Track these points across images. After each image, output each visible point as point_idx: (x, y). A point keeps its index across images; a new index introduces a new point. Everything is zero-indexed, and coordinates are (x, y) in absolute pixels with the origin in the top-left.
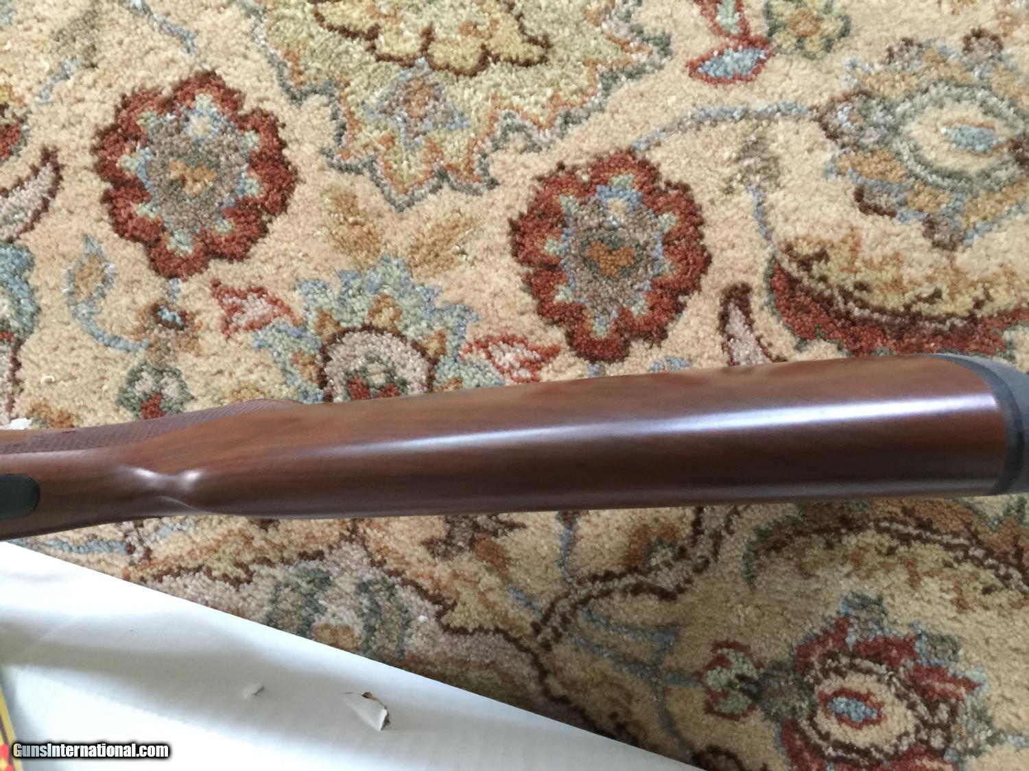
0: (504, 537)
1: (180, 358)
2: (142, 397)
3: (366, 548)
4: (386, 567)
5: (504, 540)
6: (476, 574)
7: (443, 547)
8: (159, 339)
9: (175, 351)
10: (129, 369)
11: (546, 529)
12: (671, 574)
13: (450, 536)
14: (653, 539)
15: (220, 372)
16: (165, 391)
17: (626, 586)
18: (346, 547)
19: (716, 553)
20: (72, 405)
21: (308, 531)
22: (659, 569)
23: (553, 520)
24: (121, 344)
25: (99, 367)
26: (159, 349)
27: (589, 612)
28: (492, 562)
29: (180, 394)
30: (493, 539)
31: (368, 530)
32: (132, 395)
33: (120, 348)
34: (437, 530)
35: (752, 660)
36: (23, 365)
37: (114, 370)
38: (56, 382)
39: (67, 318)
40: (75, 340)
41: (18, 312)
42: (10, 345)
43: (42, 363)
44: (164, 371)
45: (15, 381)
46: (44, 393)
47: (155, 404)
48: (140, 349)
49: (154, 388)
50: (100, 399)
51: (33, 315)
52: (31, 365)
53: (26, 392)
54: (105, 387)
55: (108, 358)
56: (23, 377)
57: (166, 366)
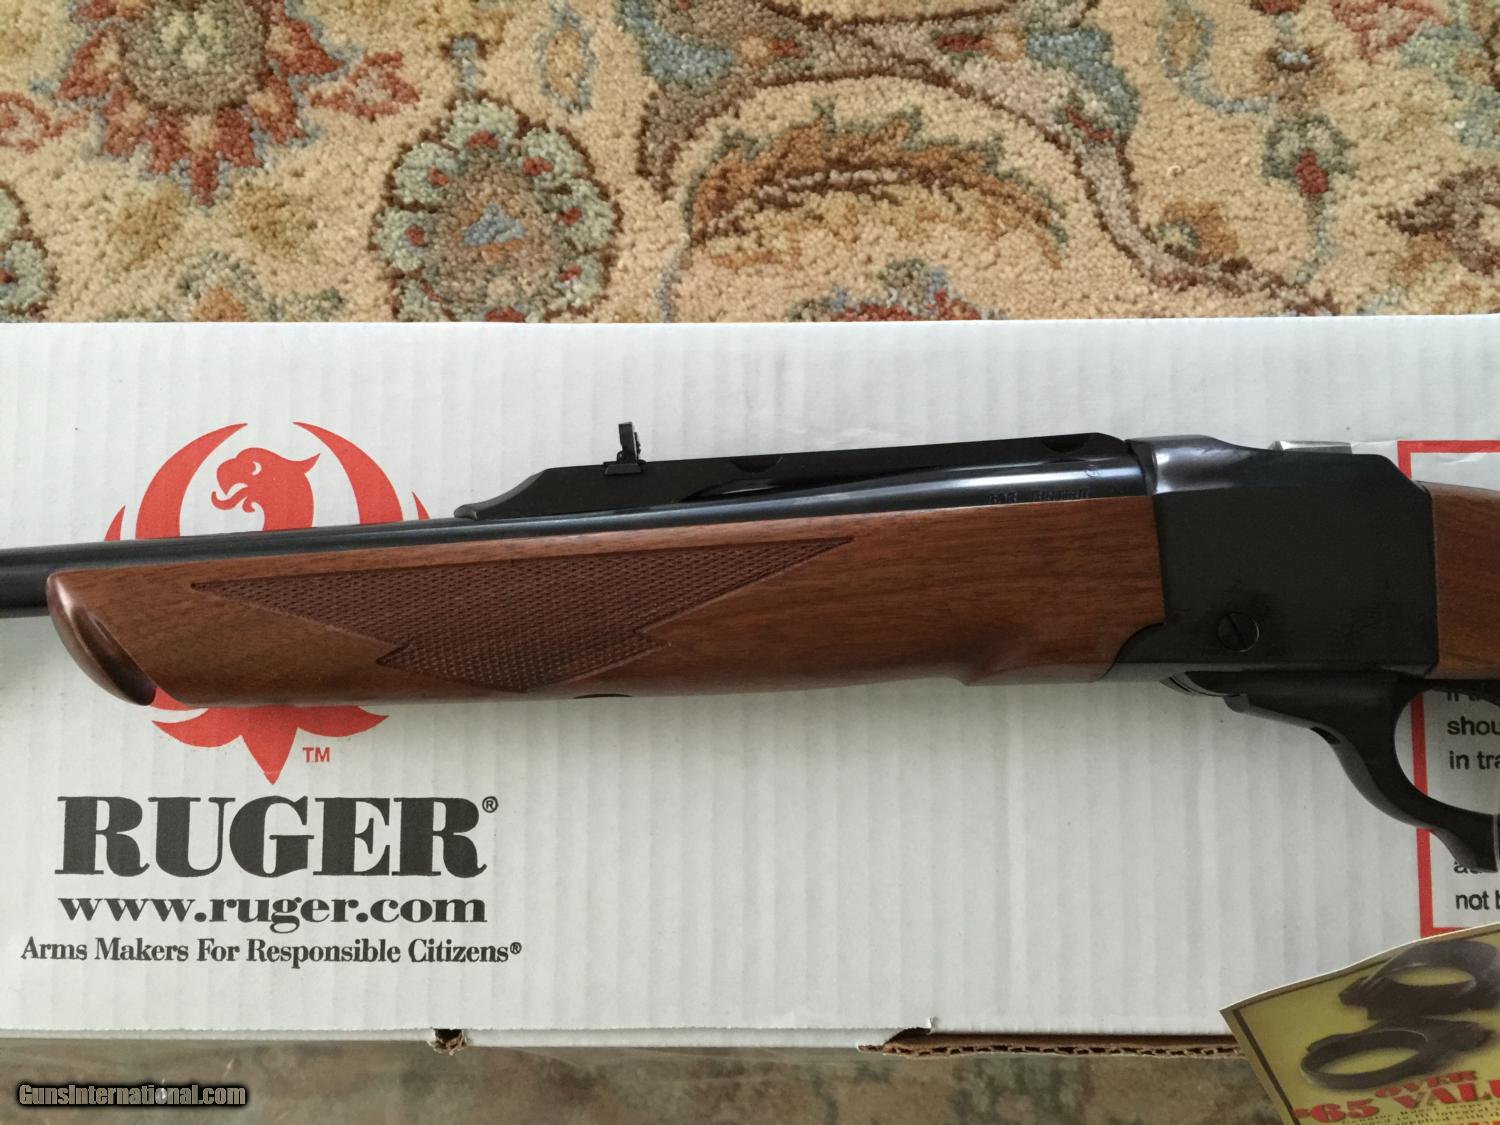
1: (1323, 101)
2: (1292, 158)
8: (1290, 87)
9: (1312, 94)
10: (1265, 131)
15: (1374, 105)
16: (1316, 145)
20: (1212, 192)
24: (1247, 104)
25: (1230, 139)
26: (1293, 99)
29: (1335, 143)
32: (1279, 160)
33: (1246, 111)
36: (1136, 163)
37: (1248, 137)
38: (1183, 172)
39: (1173, 94)
40: (1189, 115)
41: (1112, 103)
42: (1113, 145)
43: (1159, 154)
44: (1308, 122)
45: (1132, 186)
46: (1172, 190)
47: (1310, 164)
48: (1271, 105)
49: (1303, 145)
50: (1242, 176)
51: (1131, 101)
52: (1146, 160)
53: (1150, 193)
54: (1244, 160)
55: (1236, 126)
56: (1140, 178)
57: (1309, 115)
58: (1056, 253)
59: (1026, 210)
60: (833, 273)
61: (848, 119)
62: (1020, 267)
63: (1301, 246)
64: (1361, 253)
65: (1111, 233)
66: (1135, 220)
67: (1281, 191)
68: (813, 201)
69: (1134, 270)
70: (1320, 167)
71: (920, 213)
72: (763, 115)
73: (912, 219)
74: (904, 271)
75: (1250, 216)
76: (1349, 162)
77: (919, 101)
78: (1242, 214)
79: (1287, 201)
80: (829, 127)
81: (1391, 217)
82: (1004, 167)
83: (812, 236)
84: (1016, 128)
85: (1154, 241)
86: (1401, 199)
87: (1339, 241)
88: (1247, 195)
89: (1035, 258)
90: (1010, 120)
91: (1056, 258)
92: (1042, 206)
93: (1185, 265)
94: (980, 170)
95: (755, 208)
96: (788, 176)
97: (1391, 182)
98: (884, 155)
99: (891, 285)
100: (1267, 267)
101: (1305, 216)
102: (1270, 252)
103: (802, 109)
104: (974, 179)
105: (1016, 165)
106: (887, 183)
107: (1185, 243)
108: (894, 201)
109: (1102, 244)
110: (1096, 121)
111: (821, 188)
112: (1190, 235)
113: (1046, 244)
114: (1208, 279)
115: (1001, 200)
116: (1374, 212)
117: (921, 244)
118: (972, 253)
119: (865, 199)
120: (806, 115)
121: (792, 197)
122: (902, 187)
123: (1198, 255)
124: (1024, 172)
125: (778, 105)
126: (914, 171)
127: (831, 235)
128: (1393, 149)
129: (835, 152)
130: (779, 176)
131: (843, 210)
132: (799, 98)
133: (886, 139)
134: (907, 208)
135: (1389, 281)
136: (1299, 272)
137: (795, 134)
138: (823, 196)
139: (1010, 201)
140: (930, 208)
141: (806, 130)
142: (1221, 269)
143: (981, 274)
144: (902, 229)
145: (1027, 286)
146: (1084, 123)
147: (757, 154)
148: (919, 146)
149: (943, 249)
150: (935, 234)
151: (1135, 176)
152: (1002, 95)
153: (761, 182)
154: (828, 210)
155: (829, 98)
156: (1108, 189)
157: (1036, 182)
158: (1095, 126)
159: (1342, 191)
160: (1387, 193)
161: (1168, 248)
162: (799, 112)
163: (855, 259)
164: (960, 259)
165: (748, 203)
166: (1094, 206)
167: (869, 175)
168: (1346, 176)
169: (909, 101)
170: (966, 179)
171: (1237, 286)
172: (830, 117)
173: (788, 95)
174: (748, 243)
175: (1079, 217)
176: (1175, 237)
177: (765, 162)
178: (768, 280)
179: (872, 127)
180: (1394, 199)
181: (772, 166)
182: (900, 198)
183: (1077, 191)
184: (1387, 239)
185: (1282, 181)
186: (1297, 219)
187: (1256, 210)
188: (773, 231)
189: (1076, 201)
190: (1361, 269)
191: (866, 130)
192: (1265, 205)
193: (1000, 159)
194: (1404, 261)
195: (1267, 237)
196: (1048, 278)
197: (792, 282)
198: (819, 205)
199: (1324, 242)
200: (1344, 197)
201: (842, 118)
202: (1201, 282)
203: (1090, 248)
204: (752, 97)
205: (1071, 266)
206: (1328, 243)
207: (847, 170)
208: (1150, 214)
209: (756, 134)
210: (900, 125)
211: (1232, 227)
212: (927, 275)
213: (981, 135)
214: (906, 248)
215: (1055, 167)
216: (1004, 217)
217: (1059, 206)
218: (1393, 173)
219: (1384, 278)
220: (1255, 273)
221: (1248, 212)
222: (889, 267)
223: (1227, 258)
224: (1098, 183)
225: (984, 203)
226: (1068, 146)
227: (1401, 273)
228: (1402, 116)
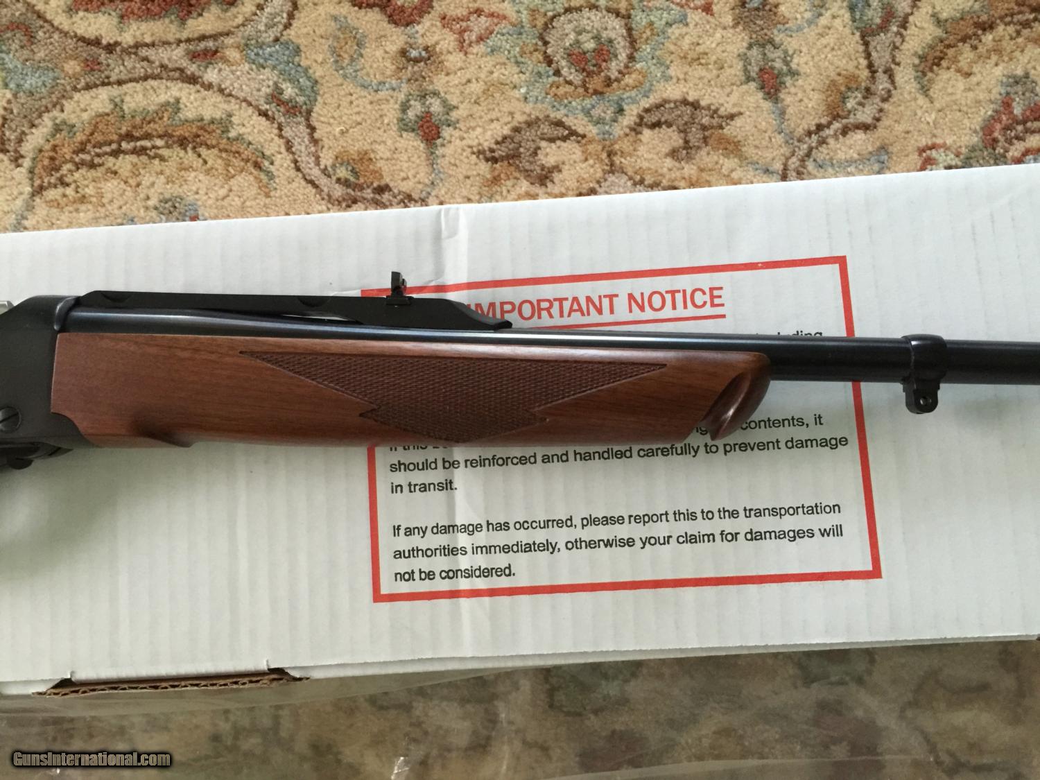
0: (729, 127)
1: (435, 81)
2: (416, 119)
3: (626, 174)
4: (646, 183)
5: (729, 130)
6: (717, 163)
7: (684, 152)
8: (415, 73)
9: (429, 77)
10: (399, 102)
11: (758, 109)
12: (865, 110)
13: (686, 142)
14: (843, 89)
15: (469, 81)
16: (432, 109)
17: (836, 131)
18: (611, 178)
19: (893, 82)
20: (366, 143)
21: (576, 176)
22: (856, 110)
23: (762, 101)
24: (387, 85)
25: (376, 108)
26: (417, 80)
27: (815, 160)
28: (726, 149)
29: (444, 107)
30: (720, 131)
31: (623, 160)
32: (407, 120)
33: (387, 90)
34: (675, 141)
35: (952, 152)
36: (317, 127)
37: (388, 107)
38: (347, 131)
39: (340, 81)
40: (351, 95)
41: (301, 90)
42: (302, 116)
43: (332, 121)
44: (426, 94)
45: (315, 142)
46: (340, 143)
47: (428, 121)
48: (402, 85)
49: (423, 110)
50: (385, 131)
51: (312, 87)
52: (323, 125)
53: (326, 146)
54: (386, 121)
55: (380, 100)
56: (320, 137)
57: (427, 90)
58: (267, 187)
59: (247, 161)
60: (124, 208)
61: (132, 108)
62: (245, 197)
63: (422, 174)
64: (461, 177)
65: (302, 172)
66: (318, 164)
67: (409, 140)
68: (110, 162)
69: (318, 196)
70: (434, 124)
71: (179, 166)
72: (78, 109)
73: (174, 170)
74: (170, 203)
75: (390, 156)
76: (453, 119)
77: (177, 94)
78: (385, 157)
79: (413, 146)
80: (121, 113)
81: (480, 153)
82: (232, 134)
83: (109, 185)
84: (240, 108)
85: (329, 176)
86: (486, 140)
87: (446, 170)
88: (388, 144)
89: (254, 191)
90: (237, 103)
91: (267, 190)
92: (258, 157)
93: (350, 191)
94: (218, 136)
95: (73, 168)
96: (94, 147)
97: (479, 130)
98: (156, 130)
99: (162, 213)
100: (401, 189)
101: (424, 155)
102: (404, 179)
103: (103, 103)
104: (214, 142)
105: (241, 132)
106: (158, 148)
107: (348, 177)
108: (162, 159)
109: (296, 180)
110: (291, 101)
111: (116, 153)
112: (351, 171)
113: (261, 181)
114: (365, 199)
115: (232, 154)
116: (469, 150)
117: (181, 186)
118: (213, 189)
119: (144, 158)
120: (105, 107)
121: (97, 160)
122: (168, 150)
123: (356, 184)
124: (245, 137)
125: (87, 102)
126: (176, 139)
127: (122, 183)
128: (480, 108)
129: (124, 130)
130: (89, 147)
131: (129, 167)
132: (100, 96)
133: (157, 119)
134: (170, 163)
135: (479, 193)
136: (422, 191)
137: (98, 120)
138: (117, 158)
139: (237, 155)
140: (186, 162)
141: (106, 117)
142: (373, 193)
143: (219, 203)
144: (168, 177)
145: (249, 209)
146: (283, 103)
147: (75, 134)
148: (178, 123)
149: (194, 188)
150: (190, 178)
151: (316, 135)
152: (231, 88)
153: (76, 152)
154: (120, 167)
155: (120, 96)
156: (300, 144)
157: (253, 142)
158: (290, 104)
159: (448, 138)
160: (477, 138)
161: (338, 180)
162: (101, 105)
163: (138, 198)
164: (207, 194)
165: (69, 166)
166: (291, 156)
167: (147, 143)
168: (451, 128)
169: (171, 95)
170: (209, 142)
171: (383, 203)
172: (121, 108)
173: (94, 95)
174: (70, 191)
175: (282, 162)
176: (343, 173)
177: (79, 139)
178: (82, 214)
179: (148, 112)
180: (481, 141)
181: (84, 141)
182: (166, 158)
183: (279, 146)
184: (477, 167)
185: (410, 134)
186: (419, 157)
187: (394, 153)
188: (86, 182)
189: (280, 153)
190: (461, 187)
191: (144, 115)
192: (399, 150)
193: (230, 128)
194: (488, 180)
195: (401, 170)
196: (262, 203)
197: (98, 214)
198: (114, 164)
199: (436, 171)
200: (450, 142)
201: (129, 108)
202: (360, 201)
203: (289, 183)
204: (71, 98)
205: (277, 195)
206: (440, 172)
207: (132, 141)
208: (327, 159)
209: (74, 121)
210: (166, 110)
211: (378, 165)
212: (186, 206)
213: (218, 115)
214: (171, 188)
215: (265, 132)
216: (233, 166)
217: (269, 157)
218: (480, 124)
219: (476, 192)
220: (394, 193)
221: (388, 154)
222: (161, 201)
223: (375, 185)
224: (293, 141)
225: (221, 157)
226: (274, 119)
227: (487, 189)
228: (486, 87)
